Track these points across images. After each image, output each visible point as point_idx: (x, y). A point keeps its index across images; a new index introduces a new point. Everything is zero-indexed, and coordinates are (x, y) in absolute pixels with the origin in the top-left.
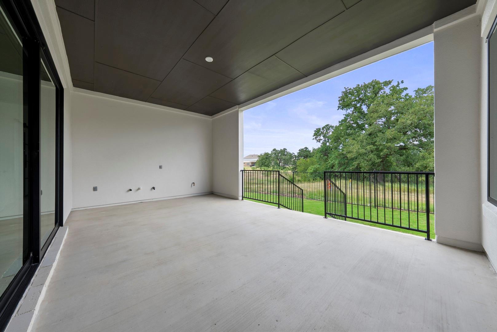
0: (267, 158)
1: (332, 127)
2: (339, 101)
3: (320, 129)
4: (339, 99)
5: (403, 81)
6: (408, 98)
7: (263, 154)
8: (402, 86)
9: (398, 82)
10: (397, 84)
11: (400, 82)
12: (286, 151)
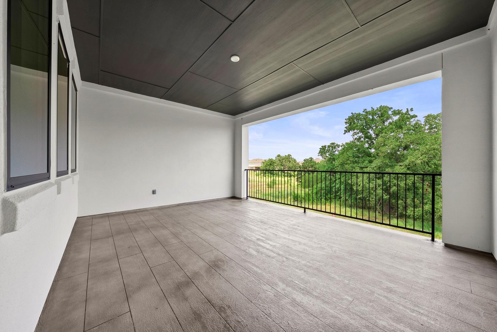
0: (271, 164)
1: (338, 146)
2: (346, 123)
3: (325, 146)
4: (345, 121)
5: (412, 108)
6: (417, 127)
7: (267, 160)
8: (412, 113)
9: (407, 109)
10: (406, 111)
11: (409, 110)
12: (290, 157)
